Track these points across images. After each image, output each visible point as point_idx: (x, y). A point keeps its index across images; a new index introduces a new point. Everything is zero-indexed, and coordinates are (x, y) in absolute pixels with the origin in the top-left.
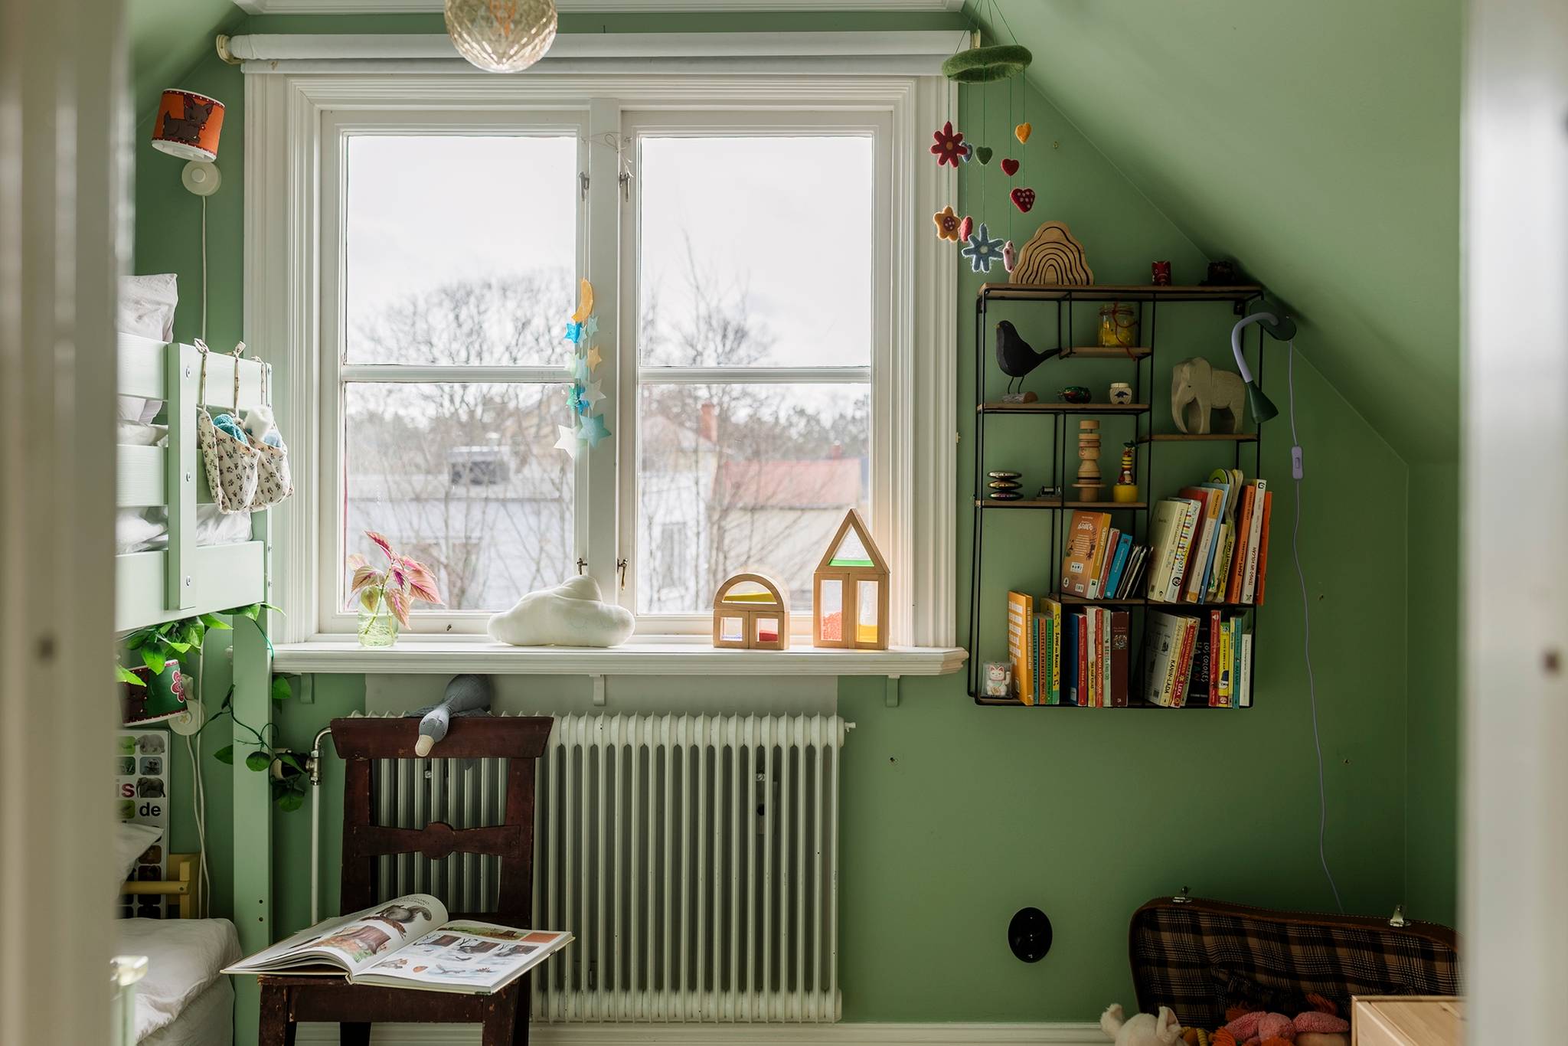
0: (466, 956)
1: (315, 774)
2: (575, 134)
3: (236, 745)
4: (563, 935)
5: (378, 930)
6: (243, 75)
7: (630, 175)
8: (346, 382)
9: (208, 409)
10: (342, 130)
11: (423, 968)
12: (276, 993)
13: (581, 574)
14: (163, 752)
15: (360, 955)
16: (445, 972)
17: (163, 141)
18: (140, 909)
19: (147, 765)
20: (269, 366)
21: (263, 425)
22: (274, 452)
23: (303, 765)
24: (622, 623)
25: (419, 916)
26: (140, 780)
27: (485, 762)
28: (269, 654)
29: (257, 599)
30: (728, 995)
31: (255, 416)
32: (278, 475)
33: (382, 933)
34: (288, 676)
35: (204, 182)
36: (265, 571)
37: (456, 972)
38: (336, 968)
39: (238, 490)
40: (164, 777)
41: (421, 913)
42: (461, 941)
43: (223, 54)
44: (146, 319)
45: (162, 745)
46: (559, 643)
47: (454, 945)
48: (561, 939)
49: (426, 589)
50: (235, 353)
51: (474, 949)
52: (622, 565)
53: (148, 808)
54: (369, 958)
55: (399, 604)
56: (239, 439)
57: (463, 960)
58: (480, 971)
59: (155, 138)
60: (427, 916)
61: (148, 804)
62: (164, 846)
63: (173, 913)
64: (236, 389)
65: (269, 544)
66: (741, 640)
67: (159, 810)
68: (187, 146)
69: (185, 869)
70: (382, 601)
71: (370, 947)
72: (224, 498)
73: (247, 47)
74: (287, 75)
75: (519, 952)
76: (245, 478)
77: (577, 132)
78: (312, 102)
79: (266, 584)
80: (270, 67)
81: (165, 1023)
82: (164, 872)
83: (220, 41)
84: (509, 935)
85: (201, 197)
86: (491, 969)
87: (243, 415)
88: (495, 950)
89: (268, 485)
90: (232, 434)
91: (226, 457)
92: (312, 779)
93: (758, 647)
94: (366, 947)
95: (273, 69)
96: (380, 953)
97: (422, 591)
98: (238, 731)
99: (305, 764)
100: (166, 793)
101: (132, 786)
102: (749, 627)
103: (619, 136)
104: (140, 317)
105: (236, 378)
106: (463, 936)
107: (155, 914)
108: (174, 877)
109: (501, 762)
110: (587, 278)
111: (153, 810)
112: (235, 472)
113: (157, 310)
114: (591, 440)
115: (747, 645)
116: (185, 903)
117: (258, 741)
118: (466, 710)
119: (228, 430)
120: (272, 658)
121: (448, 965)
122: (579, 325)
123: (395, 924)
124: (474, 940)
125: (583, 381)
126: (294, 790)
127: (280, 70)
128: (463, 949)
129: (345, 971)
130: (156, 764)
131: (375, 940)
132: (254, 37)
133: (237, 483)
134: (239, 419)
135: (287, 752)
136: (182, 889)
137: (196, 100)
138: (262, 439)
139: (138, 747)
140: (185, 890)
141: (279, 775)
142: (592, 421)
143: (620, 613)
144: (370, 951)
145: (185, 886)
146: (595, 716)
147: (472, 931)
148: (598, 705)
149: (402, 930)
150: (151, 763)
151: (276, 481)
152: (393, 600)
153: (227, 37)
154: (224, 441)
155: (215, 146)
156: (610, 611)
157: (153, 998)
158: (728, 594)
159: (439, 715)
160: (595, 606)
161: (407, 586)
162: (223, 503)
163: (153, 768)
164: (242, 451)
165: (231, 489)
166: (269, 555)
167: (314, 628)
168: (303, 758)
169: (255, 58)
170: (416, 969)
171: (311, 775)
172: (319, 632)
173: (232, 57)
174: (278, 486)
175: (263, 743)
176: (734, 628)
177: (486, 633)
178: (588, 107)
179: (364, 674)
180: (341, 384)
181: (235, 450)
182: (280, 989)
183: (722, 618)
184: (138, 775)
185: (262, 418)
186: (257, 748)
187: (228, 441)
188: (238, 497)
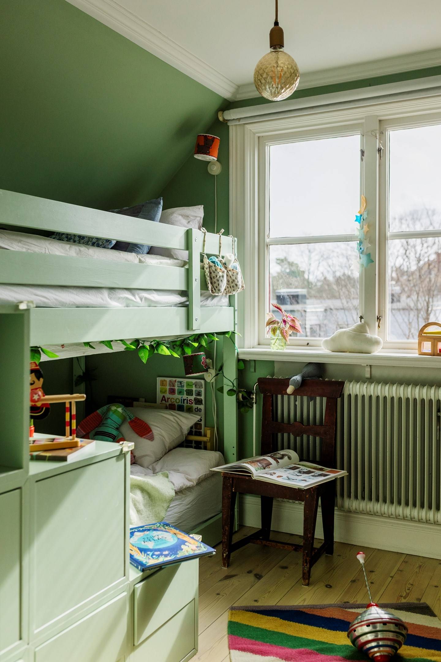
0: (300, 474)
1: (254, 400)
2: (359, 133)
3: (225, 386)
4: (343, 472)
5: (268, 460)
6: (229, 126)
7: (382, 148)
8: (270, 245)
9: (206, 254)
10: (267, 143)
11: (281, 476)
12: (228, 480)
13: (361, 322)
14: (202, 388)
15: (258, 468)
16: (289, 479)
17: (197, 155)
18: (195, 446)
19: (197, 392)
20: (236, 239)
21: (230, 261)
22: (234, 271)
23: (249, 396)
24: (377, 343)
25: (286, 458)
26: (195, 398)
27: (318, 399)
28: (236, 351)
29: (231, 329)
30: (423, 510)
31: (227, 258)
32: (236, 281)
33: (269, 461)
34: (244, 361)
35: (216, 169)
36: (234, 319)
37: (293, 480)
38: (249, 472)
39: (217, 285)
40: (202, 397)
41: (287, 457)
42: (300, 469)
43: (221, 119)
44: (191, 223)
45: (202, 386)
46: (351, 351)
47: (297, 470)
48: (342, 473)
49: (296, 327)
50: (220, 233)
51: (304, 473)
52: (379, 319)
53: (197, 409)
54: (262, 470)
55: (285, 333)
56: (218, 265)
57: (298, 476)
58: (303, 480)
59: (195, 154)
60: (290, 458)
61: (197, 407)
62: (203, 423)
63: (205, 448)
64: (220, 247)
65: (236, 308)
66: (430, 352)
67: (201, 410)
68: (205, 155)
69: (209, 433)
70: (278, 332)
71: (263, 466)
72: (212, 288)
73: (230, 115)
74: (244, 124)
75: (322, 476)
76: (220, 281)
77: (361, 132)
78: (254, 134)
79: (235, 324)
80: (238, 121)
81: (190, 486)
82: (203, 433)
83: (220, 114)
84: (321, 470)
85: (214, 176)
86: (307, 480)
87: (223, 257)
88: (313, 474)
89: (232, 285)
90: (215, 264)
91: (212, 273)
92: (253, 402)
93: (438, 355)
94: (261, 466)
95: (239, 122)
96: (267, 469)
97: (295, 328)
98: (225, 381)
99: (250, 395)
100: (203, 403)
101: (192, 400)
102: (434, 346)
103: (377, 131)
104: (189, 222)
105: (220, 243)
106: (302, 467)
107: (200, 448)
108: (205, 436)
109: (325, 399)
110: (363, 195)
111: (199, 410)
112: (216, 278)
113: (195, 219)
114: (365, 265)
115: (433, 354)
116: (209, 445)
117: (232, 385)
118: (310, 377)
119: (213, 262)
120: (238, 353)
121: (291, 477)
122: (361, 216)
123: (275, 459)
124: (305, 469)
125: (362, 239)
126: (247, 405)
127: (242, 122)
128: (300, 472)
129: (251, 474)
130: (200, 392)
131: (265, 464)
132: (231, 111)
133: (217, 283)
134: (221, 259)
135: (244, 391)
136: (207, 440)
137: (208, 138)
138: (230, 267)
139: (194, 386)
140: (208, 441)
141: (241, 399)
142: (365, 256)
143: (376, 339)
144: (262, 468)
145: (208, 439)
146: (365, 382)
147: (306, 466)
148: (367, 378)
149: (278, 462)
150: (198, 392)
151: (235, 283)
152: (283, 331)
153: (222, 112)
154: (212, 266)
155: (216, 155)
156: (371, 338)
157: (187, 476)
158: (425, 331)
159: (298, 378)
160: (366, 336)
161: (288, 326)
162: (212, 291)
163: (199, 394)
164: (219, 270)
165: (215, 285)
166: (236, 313)
167: (256, 343)
168: (250, 393)
169: (232, 119)
170: (278, 477)
171: (253, 400)
172: (259, 345)
173: (224, 120)
174: (236, 285)
175: (234, 386)
176: (427, 347)
177: (321, 347)
178: (363, 121)
179: (274, 361)
180: (267, 246)
181: (216, 270)
182: (229, 478)
183: (422, 342)
184: (194, 396)
185: (229, 258)
186: (231, 388)
187: (213, 266)
188: (218, 288)
